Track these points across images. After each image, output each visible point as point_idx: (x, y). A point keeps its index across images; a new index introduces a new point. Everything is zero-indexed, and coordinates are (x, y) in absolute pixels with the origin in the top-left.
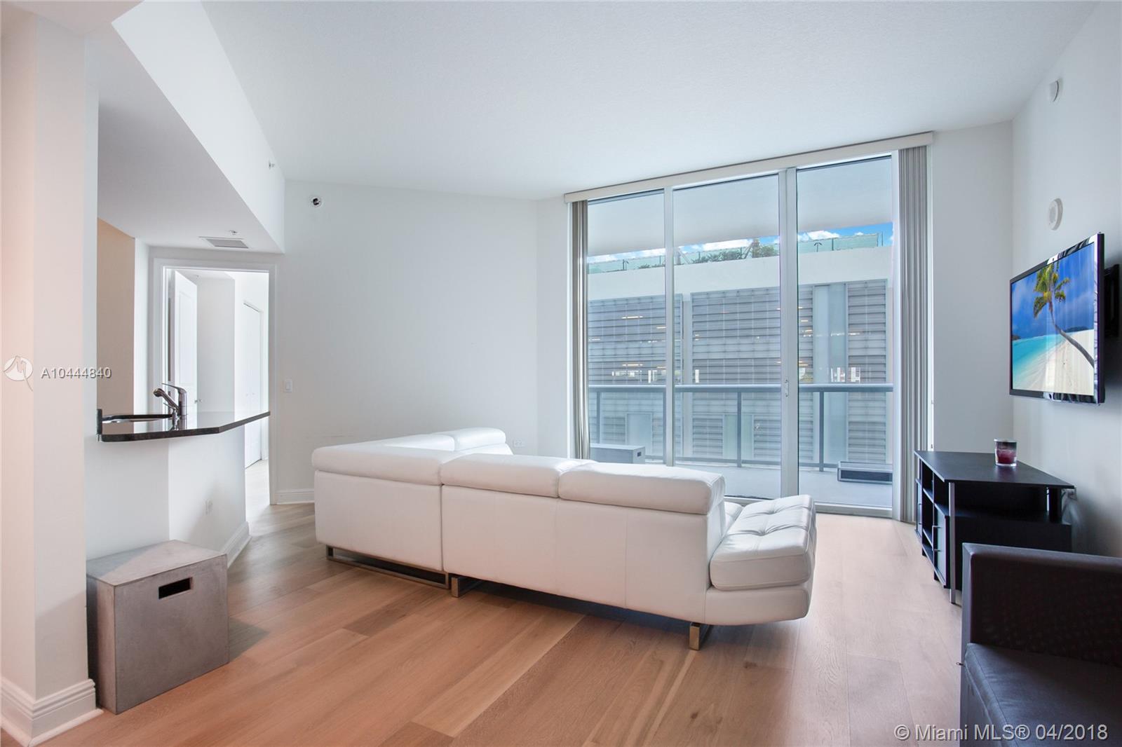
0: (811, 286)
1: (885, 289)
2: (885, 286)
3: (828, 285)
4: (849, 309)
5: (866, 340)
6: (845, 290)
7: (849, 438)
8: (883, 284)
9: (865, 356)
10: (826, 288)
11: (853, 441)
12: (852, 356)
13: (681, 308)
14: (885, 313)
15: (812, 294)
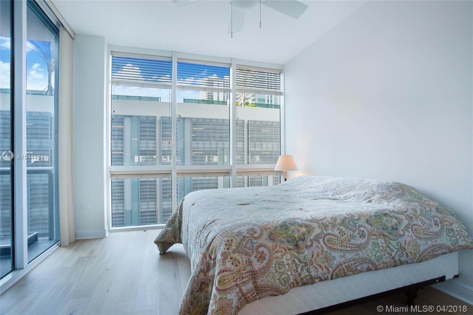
0: (123, 116)
1: (155, 121)
2: (155, 120)
3: (131, 116)
4: (140, 129)
5: (147, 143)
6: (138, 120)
7: (140, 189)
8: (155, 118)
9: (147, 151)
10: (130, 117)
11: (142, 190)
12: (141, 150)
13: (50, 121)
14: (155, 131)
15: (123, 120)
